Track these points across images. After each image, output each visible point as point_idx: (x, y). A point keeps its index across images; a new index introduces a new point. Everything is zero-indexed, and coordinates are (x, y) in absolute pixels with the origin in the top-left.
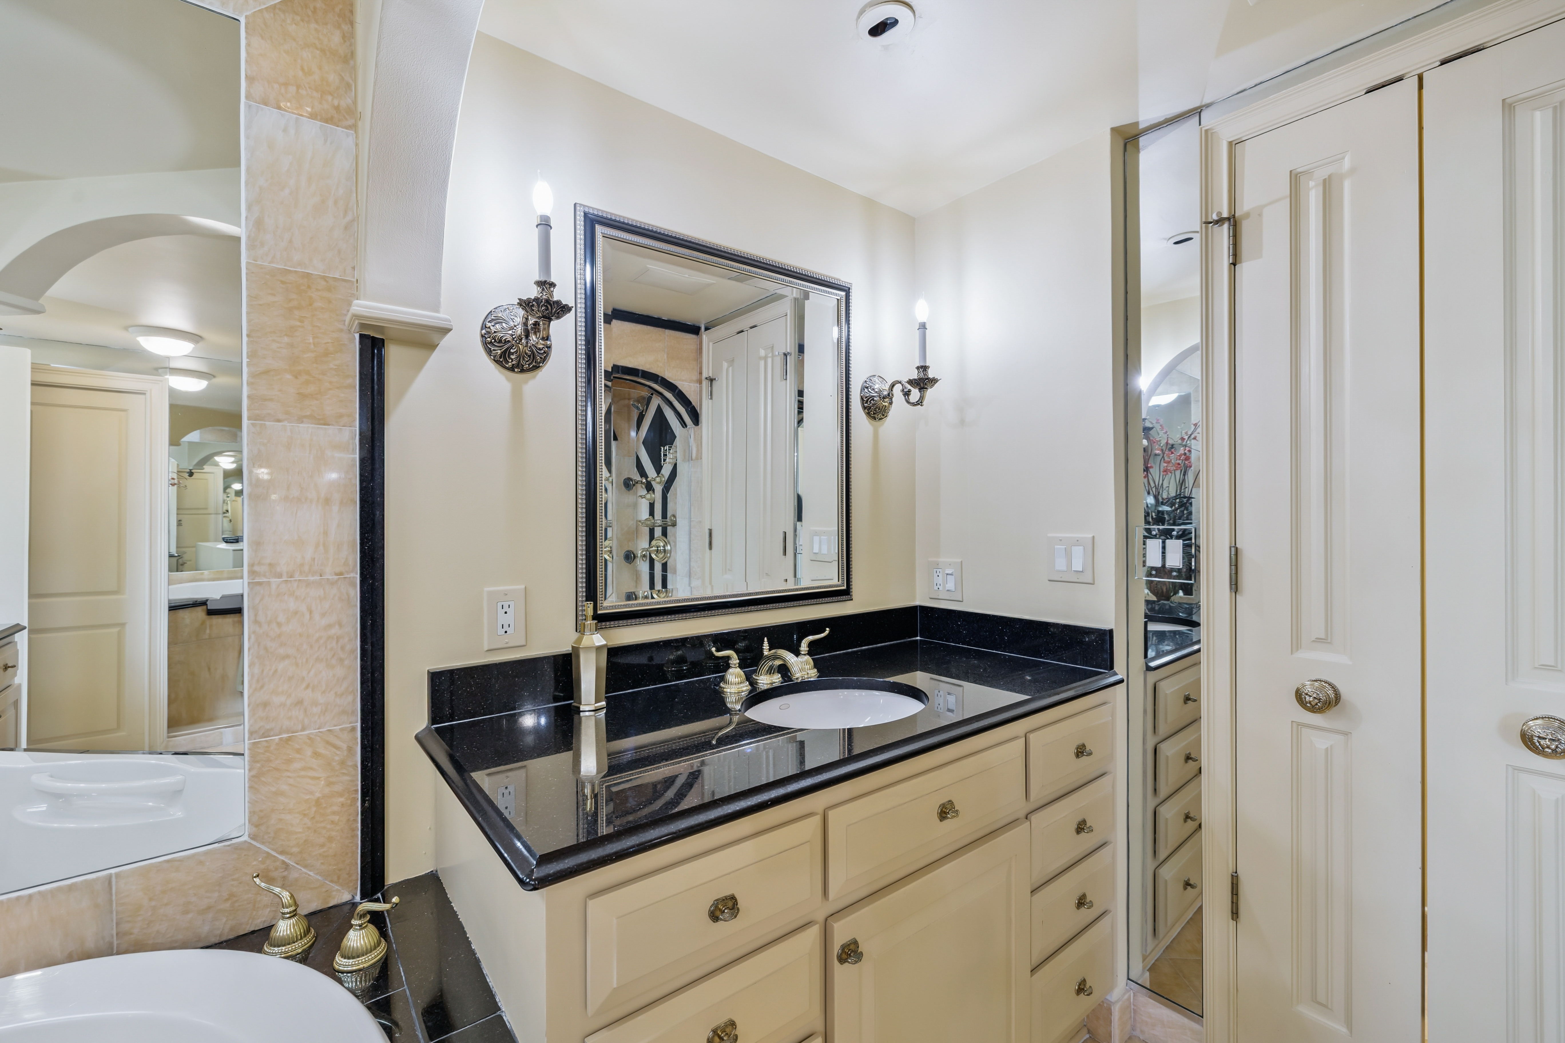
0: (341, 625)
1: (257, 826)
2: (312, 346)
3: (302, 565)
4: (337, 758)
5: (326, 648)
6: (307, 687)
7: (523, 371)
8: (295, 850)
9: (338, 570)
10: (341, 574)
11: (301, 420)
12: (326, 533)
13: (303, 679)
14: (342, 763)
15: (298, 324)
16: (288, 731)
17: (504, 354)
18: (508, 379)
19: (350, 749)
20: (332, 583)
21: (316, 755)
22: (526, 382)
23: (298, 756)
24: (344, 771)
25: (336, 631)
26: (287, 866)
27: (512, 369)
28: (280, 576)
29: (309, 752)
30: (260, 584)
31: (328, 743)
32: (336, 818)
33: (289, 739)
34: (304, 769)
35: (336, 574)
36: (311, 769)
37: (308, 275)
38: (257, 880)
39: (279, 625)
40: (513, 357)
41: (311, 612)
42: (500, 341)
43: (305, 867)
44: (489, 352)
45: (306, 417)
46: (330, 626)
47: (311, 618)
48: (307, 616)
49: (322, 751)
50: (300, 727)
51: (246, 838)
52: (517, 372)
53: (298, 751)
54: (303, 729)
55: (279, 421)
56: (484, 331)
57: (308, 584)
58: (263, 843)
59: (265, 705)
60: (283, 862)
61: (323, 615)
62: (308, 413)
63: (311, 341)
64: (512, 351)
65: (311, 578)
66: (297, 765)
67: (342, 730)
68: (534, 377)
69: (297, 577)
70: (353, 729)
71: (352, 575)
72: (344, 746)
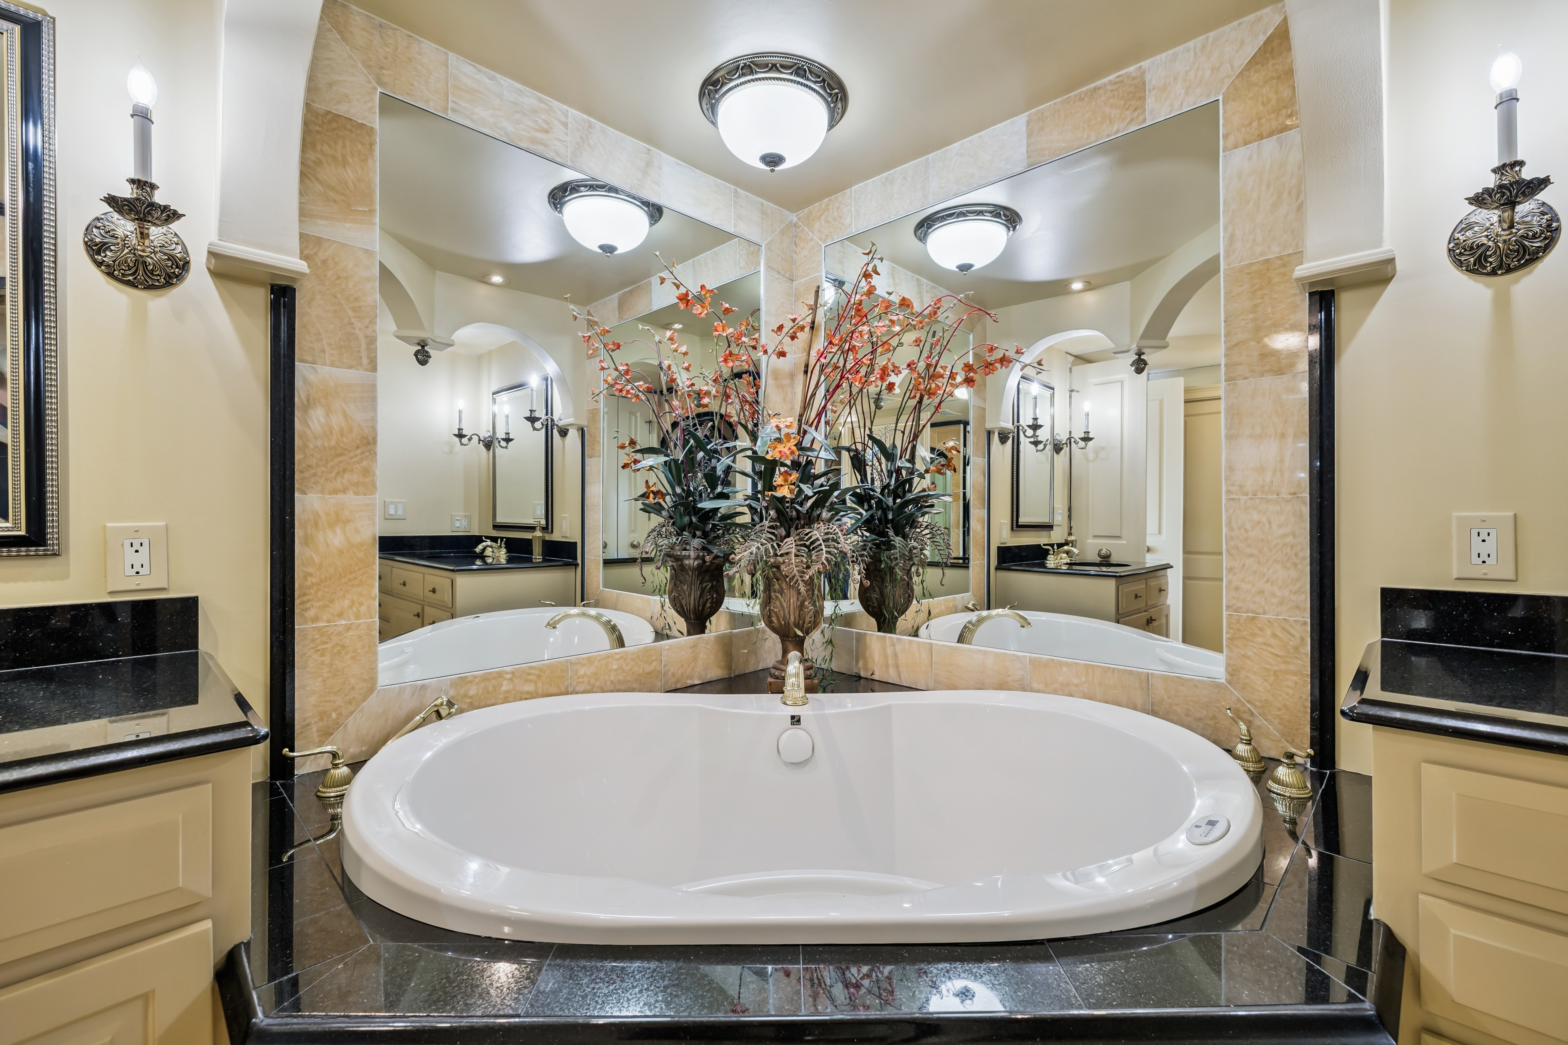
0: (1294, 536)
1: (1231, 675)
2: (1271, 315)
3: (1263, 486)
4: (1291, 643)
5: (1282, 552)
6: (1267, 581)
7: (1509, 270)
8: (1258, 704)
9: (1292, 491)
10: (1295, 494)
11: (1262, 374)
12: (1282, 461)
13: (1264, 574)
15: (1260, 301)
16: (1253, 612)
17: (1478, 261)
18: (1487, 286)
20: (1287, 501)
21: (1274, 635)
22: (1517, 281)
23: (1260, 633)
24: (1297, 656)
25: (1290, 539)
26: (1252, 714)
27: (1493, 273)
28: (1246, 494)
29: (1269, 632)
30: (1232, 499)
31: (1284, 629)
32: (1291, 692)
33: (1253, 618)
34: (1265, 644)
35: (1291, 494)
36: (1270, 645)
37: (1267, 261)
38: (1228, 711)
39: (1246, 531)
40: (1490, 260)
41: (1270, 523)
42: (1472, 248)
43: (1266, 720)
44: (1459, 264)
45: (1266, 371)
46: (1285, 536)
47: (1270, 528)
48: (1267, 526)
49: (1279, 634)
50: (1261, 611)
51: (1223, 681)
52: (1502, 274)
53: (1261, 629)
54: (1264, 613)
55: (1246, 378)
56: (1452, 245)
57: (1268, 501)
58: (1235, 689)
59: (1237, 589)
60: (1250, 710)
61: (1280, 526)
62: (1268, 368)
63: (1270, 311)
64: (1488, 253)
65: (1270, 497)
66: (1259, 640)
67: (1296, 621)
68: (1531, 272)
69: (1259, 495)
70: (1305, 623)
71: (1304, 495)
72: (1298, 636)
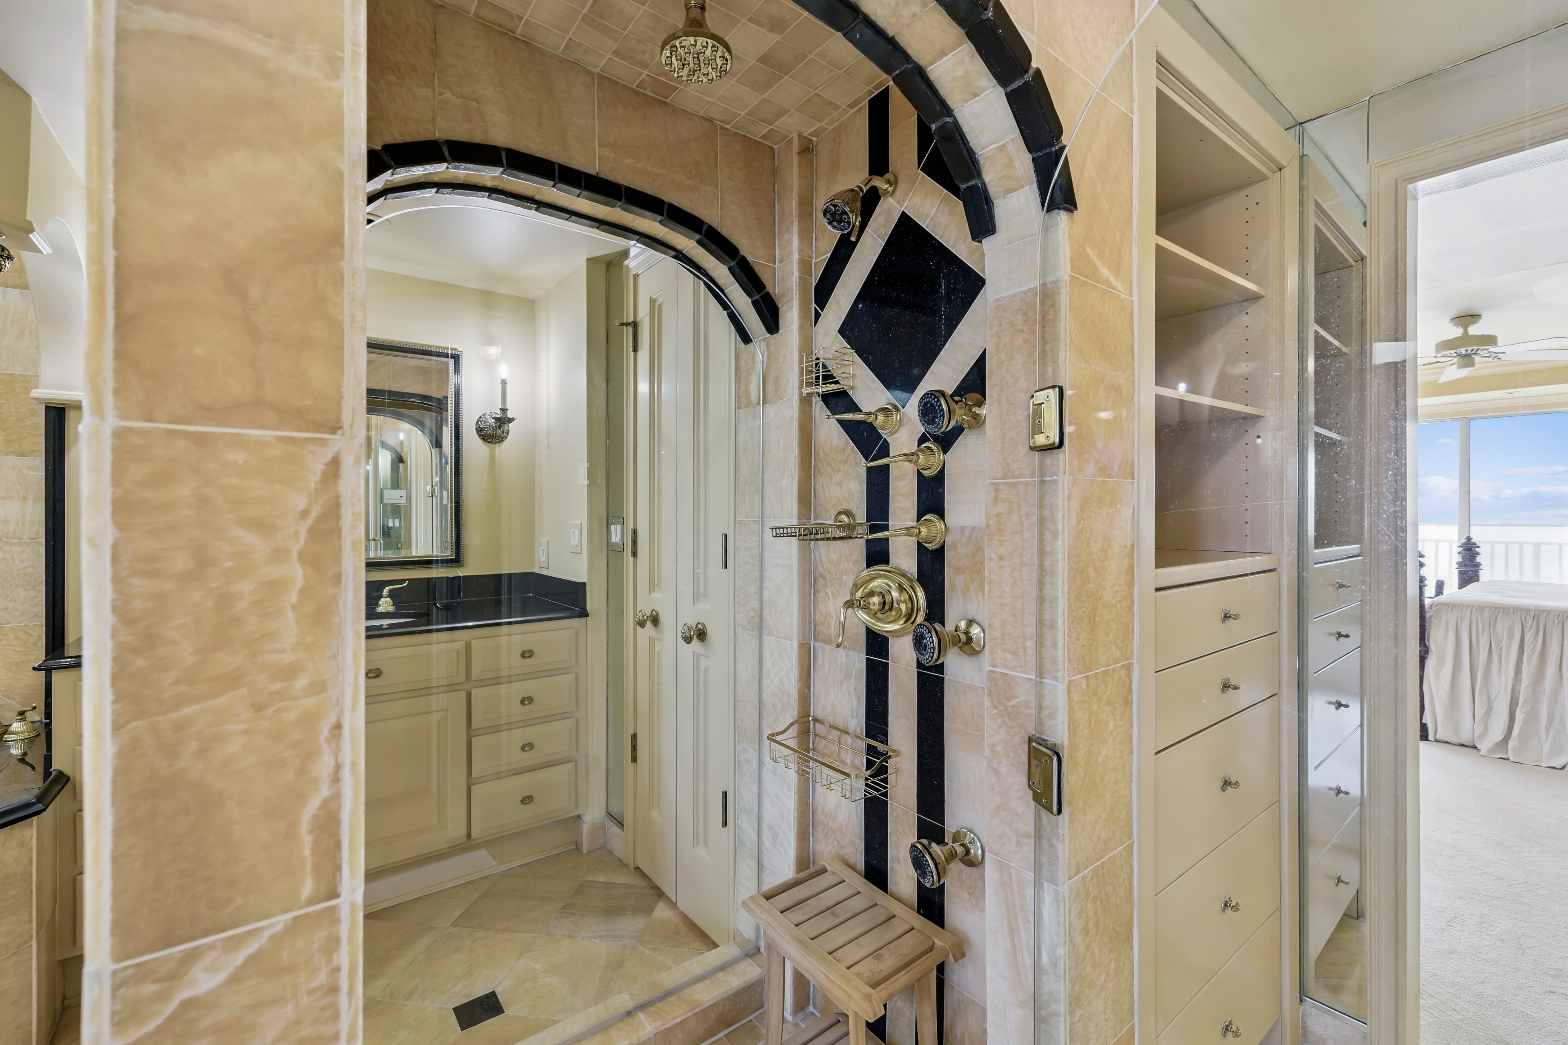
0: (33, 567)
2: (14, 414)
3: (8, 533)
4: (31, 641)
5: (24, 579)
6: (11, 600)
9: (32, 537)
10: (34, 539)
11: (7, 454)
12: (23, 517)
13: (8, 596)
14: (35, 644)
15: (5, 402)
19: (40, 636)
20: (28, 544)
21: (16, 638)
23: (4, 638)
24: (36, 648)
25: (30, 570)
29: (12, 636)
31: (25, 632)
34: (8, 645)
35: (31, 539)
36: (13, 645)
37: (12, 375)
41: (13, 560)
43: (9, 698)
45: (10, 452)
46: (26, 568)
47: (13, 563)
48: (11, 562)
49: (21, 636)
50: (6, 622)
54: (8, 623)
57: (11, 544)
61: (22, 561)
62: (12, 450)
63: (14, 410)
65: (13, 541)
67: (34, 625)
69: (4, 540)
70: (42, 625)
71: (41, 540)
72: (36, 635)
